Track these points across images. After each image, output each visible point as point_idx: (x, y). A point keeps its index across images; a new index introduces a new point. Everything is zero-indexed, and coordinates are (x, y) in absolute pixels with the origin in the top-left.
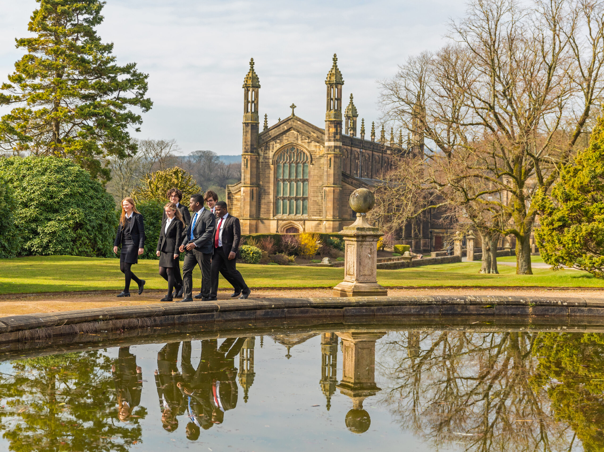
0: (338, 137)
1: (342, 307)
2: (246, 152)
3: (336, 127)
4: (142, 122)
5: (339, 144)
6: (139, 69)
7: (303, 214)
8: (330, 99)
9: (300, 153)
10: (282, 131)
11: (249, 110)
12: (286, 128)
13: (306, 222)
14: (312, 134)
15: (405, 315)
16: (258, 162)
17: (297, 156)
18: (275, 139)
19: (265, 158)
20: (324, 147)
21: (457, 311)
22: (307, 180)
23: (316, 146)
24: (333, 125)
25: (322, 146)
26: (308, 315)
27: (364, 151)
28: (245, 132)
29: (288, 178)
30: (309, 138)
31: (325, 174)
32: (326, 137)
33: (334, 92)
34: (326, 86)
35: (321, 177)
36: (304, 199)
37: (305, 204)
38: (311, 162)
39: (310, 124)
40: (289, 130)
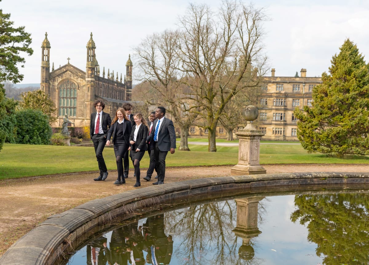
0: (93, 76)
1: (249, 182)
2: (43, 82)
3: (92, 70)
4: (25, 62)
5: (93, 79)
6: (26, 31)
7: (74, 115)
8: (88, 56)
9: (72, 84)
10: (63, 72)
11: (45, 60)
12: (65, 70)
13: (75, 120)
14: (79, 74)
15: (282, 186)
16: (49, 88)
17: (71, 85)
18: (59, 75)
19: (53, 86)
20: (85, 81)
21: (307, 182)
22: (76, 98)
23: (81, 80)
24: (90, 70)
25: (84, 80)
26: (233, 188)
27: (104, 84)
28: (43, 72)
29: (65, 96)
30: (77, 76)
31: (86, 95)
32: (86, 76)
33: (91, 52)
34: (87, 49)
35: (83, 97)
36: (74, 108)
37: (75, 111)
38: (78, 88)
39: (78, 69)
40: (66, 71)
